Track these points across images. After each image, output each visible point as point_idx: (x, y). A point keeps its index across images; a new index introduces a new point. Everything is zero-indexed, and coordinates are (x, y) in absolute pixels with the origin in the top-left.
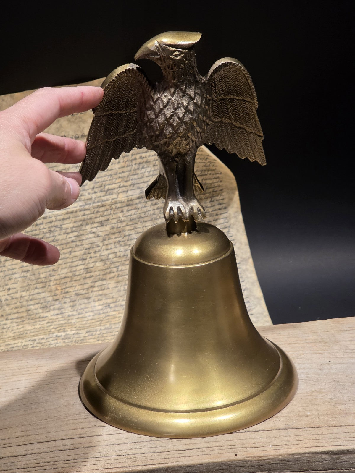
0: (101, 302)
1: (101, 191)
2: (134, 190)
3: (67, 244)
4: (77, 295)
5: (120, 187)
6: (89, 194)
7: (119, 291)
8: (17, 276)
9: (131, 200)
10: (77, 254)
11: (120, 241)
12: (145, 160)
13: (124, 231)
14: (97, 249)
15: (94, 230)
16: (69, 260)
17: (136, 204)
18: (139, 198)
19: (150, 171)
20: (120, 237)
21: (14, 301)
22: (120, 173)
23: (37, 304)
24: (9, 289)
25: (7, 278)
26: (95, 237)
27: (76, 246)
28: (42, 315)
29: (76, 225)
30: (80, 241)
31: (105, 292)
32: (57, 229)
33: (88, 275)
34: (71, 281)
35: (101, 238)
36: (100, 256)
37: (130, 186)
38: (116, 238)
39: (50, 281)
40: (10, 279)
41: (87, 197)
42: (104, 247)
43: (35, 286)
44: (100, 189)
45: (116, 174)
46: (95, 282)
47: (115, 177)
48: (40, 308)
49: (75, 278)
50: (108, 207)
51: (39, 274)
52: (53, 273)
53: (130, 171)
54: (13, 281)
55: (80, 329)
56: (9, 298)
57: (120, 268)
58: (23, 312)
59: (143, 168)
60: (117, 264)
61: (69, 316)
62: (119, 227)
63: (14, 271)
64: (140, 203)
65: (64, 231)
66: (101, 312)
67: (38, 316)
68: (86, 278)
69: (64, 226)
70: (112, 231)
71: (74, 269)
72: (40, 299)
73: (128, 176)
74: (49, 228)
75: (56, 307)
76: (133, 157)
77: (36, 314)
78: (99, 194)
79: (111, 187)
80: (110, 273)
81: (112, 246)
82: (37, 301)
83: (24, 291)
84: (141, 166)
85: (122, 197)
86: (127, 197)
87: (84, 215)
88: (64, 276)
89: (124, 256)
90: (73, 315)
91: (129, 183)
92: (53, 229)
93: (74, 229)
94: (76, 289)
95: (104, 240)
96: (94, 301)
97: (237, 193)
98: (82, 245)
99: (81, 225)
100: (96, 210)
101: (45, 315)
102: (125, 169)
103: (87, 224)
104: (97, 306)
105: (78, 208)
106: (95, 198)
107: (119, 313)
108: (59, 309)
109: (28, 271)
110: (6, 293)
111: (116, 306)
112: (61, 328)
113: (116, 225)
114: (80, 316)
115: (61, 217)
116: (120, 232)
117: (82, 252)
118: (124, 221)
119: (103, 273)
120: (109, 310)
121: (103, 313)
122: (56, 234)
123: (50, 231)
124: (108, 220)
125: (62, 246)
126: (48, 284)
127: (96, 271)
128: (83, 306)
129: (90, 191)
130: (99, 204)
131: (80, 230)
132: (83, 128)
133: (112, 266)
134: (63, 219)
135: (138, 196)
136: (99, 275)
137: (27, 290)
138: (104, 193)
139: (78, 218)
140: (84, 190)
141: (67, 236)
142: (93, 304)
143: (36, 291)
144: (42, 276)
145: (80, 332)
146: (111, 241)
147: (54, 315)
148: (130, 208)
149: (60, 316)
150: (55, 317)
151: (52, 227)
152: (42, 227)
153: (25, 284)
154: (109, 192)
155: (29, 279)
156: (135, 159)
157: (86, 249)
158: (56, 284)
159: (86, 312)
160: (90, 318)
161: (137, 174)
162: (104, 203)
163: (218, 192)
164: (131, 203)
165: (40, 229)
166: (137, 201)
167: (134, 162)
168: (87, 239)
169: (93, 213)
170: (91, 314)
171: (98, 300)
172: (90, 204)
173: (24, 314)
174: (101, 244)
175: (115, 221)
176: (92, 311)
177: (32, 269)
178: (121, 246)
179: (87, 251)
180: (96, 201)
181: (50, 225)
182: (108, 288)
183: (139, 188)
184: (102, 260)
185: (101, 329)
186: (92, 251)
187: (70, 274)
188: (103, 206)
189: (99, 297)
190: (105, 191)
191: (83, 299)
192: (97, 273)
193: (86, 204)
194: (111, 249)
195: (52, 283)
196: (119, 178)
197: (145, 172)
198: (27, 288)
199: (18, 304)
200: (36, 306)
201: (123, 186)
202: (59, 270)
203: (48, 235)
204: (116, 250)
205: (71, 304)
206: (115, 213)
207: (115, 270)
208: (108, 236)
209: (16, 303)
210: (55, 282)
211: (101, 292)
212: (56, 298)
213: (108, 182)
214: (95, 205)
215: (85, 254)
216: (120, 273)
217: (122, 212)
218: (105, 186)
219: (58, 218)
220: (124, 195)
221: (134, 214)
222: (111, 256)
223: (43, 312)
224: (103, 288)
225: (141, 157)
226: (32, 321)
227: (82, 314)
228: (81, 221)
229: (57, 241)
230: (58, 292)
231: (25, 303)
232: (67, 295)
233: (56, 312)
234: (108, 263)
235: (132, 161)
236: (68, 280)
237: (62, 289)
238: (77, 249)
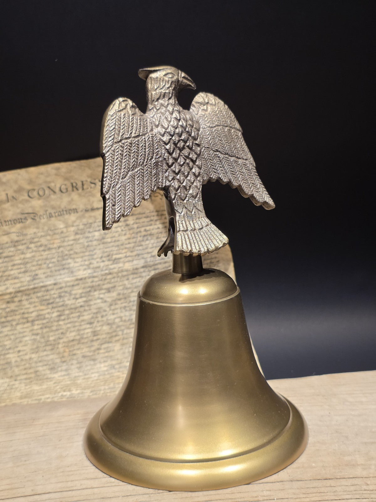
0: (107, 364)
1: (109, 260)
2: (139, 259)
3: (76, 308)
4: (84, 357)
5: (126, 257)
6: (97, 262)
7: (124, 353)
8: (27, 338)
9: (137, 269)
10: (86, 317)
11: (125, 307)
12: (149, 232)
13: (129, 297)
14: (104, 314)
15: (102, 296)
16: (77, 324)
17: (141, 273)
18: (143, 267)
19: (154, 243)
20: (126, 302)
21: (23, 363)
22: (126, 244)
23: (46, 365)
24: (19, 351)
25: (18, 340)
26: (102, 302)
27: (85, 310)
28: (50, 376)
29: (84, 291)
30: (88, 306)
31: (111, 354)
32: (67, 295)
33: (95, 338)
34: (78, 344)
35: (108, 304)
36: (107, 320)
37: (136, 256)
38: (122, 303)
39: (59, 343)
40: (21, 342)
41: (95, 265)
42: (111, 312)
43: (45, 348)
44: (108, 258)
45: (122, 245)
46: (102, 344)
47: (122, 247)
48: (49, 369)
49: (83, 341)
50: (115, 275)
51: (48, 337)
52: (61, 336)
53: (135, 242)
54: (23, 344)
55: (85, 388)
56: (19, 359)
57: (125, 332)
58: (31, 373)
59: (147, 240)
60: (123, 328)
61: (75, 377)
62: (125, 294)
63: (25, 334)
64: (144, 271)
65: (73, 296)
66: (106, 373)
67: (45, 377)
68: (92, 341)
69: (73, 292)
70: (118, 297)
71: (82, 332)
72: (48, 361)
73: (133, 247)
74: (59, 293)
75: (64, 368)
76: (139, 230)
77: (45, 375)
78: (107, 263)
79: (118, 256)
80: (116, 336)
81: (119, 311)
82: (45, 363)
83: (33, 353)
84: (145, 238)
85: (128, 266)
86: (133, 265)
87: (92, 282)
88: (72, 339)
89: (129, 320)
90: (79, 376)
91: (135, 253)
92: (63, 294)
93: (83, 295)
94: (83, 351)
95: (111, 305)
96: (100, 363)
97: (232, 264)
98: (90, 310)
99: (90, 291)
100: (104, 277)
101: (52, 376)
102: (131, 241)
103: (95, 290)
104: (103, 367)
105: (87, 275)
106: (103, 267)
107: (123, 374)
108: (66, 370)
109: (37, 334)
110: (16, 355)
111: (120, 367)
112: (67, 388)
113: (122, 292)
114: (87, 377)
115: (71, 284)
116: (125, 298)
117: (90, 316)
118: (130, 288)
119: (109, 336)
120: (113, 371)
121: (108, 374)
122: (66, 299)
123: (60, 297)
124: (115, 287)
125: (72, 311)
126: (56, 346)
127: (103, 334)
128: (89, 368)
129: (98, 260)
130: (107, 272)
131: (89, 296)
132: (93, 202)
133: (118, 329)
134: (73, 286)
135: (142, 265)
136: (106, 338)
137: (37, 352)
138: (111, 262)
139: (87, 285)
140: (93, 259)
141: (76, 301)
142: (98, 365)
143: (45, 353)
144: (51, 339)
145: (85, 391)
146: (117, 306)
147: (61, 376)
148: (135, 276)
149: (66, 377)
150: (61, 378)
151: (62, 292)
152: (52, 292)
153: (35, 347)
154: (116, 261)
155: (39, 342)
156: (140, 232)
157: (94, 313)
158: (64, 346)
159: (92, 373)
160: (96, 378)
161: (141, 245)
162: (111, 271)
163: (214, 263)
164: (136, 271)
165: (50, 295)
166: (142, 270)
167: (139, 235)
168: (95, 304)
169: (101, 280)
170: (97, 375)
171: (105, 362)
172: (98, 272)
173: (33, 375)
174: (108, 309)
175: (121, 288)
176: (98, 372)
177: (42, 332)
178: (126, 311)
179: (95, 316)
180: (104, 268)
181: (61, 291)
182: (113, 350)
183: (143, 258)
184: (108, 324)
185: (105, 389)
186: (99, 315)
187: (78, 337)
188: (110, 274)
189: (105, 359)
190: (112, 260)
191: (90, 360)
192: (104, 336)
193: (95, 272)
194: (117, 313)
195: (60, 346)
196: (126, 248)
197: (149, 244)
198: (36, 350)
199: (27, 366)
200: (45, 368)
201: (129, 256)
202: (68, 333)
203: (58, 300)
204: (122, 315)
205: (78, 365)
206: (121, 280)
207: (120, 333)
208: (114, 302)
209: (25, 365)
210: (64, 344)
211: (106, 354)
212: (63, 360)
213: (115, 252)
214: (103, 273)
215: (92, 318)
216: (125, 336)
217: (128, 279)
218: (112, 255)
219: (68, 284)
220: (131, 264)
221: (139, 282)
222: (117, 320)
223: (51, 373)
224: (109, 351)
225: (145, 230)
226: (40, 382)
227: (88, 374)
228: (89, 287)
229: (67, 305)
230: (66, 354)
231: (33, 365)
232: (75, 357)
233: (63, 373)
234: (114, 326)
235: (137, 233)
236: (75, 343)
237: (70, 351)
238: (85, 313)
